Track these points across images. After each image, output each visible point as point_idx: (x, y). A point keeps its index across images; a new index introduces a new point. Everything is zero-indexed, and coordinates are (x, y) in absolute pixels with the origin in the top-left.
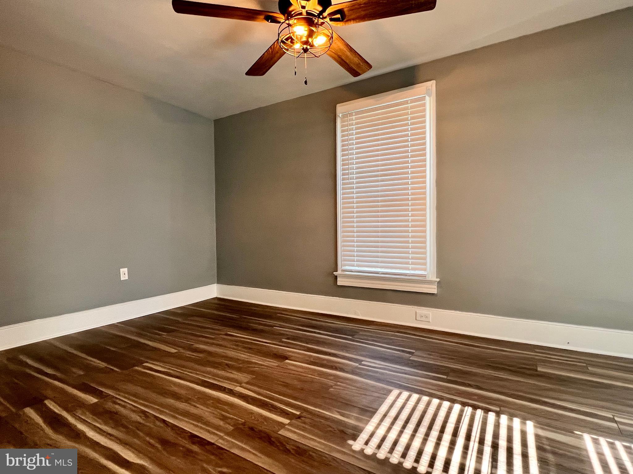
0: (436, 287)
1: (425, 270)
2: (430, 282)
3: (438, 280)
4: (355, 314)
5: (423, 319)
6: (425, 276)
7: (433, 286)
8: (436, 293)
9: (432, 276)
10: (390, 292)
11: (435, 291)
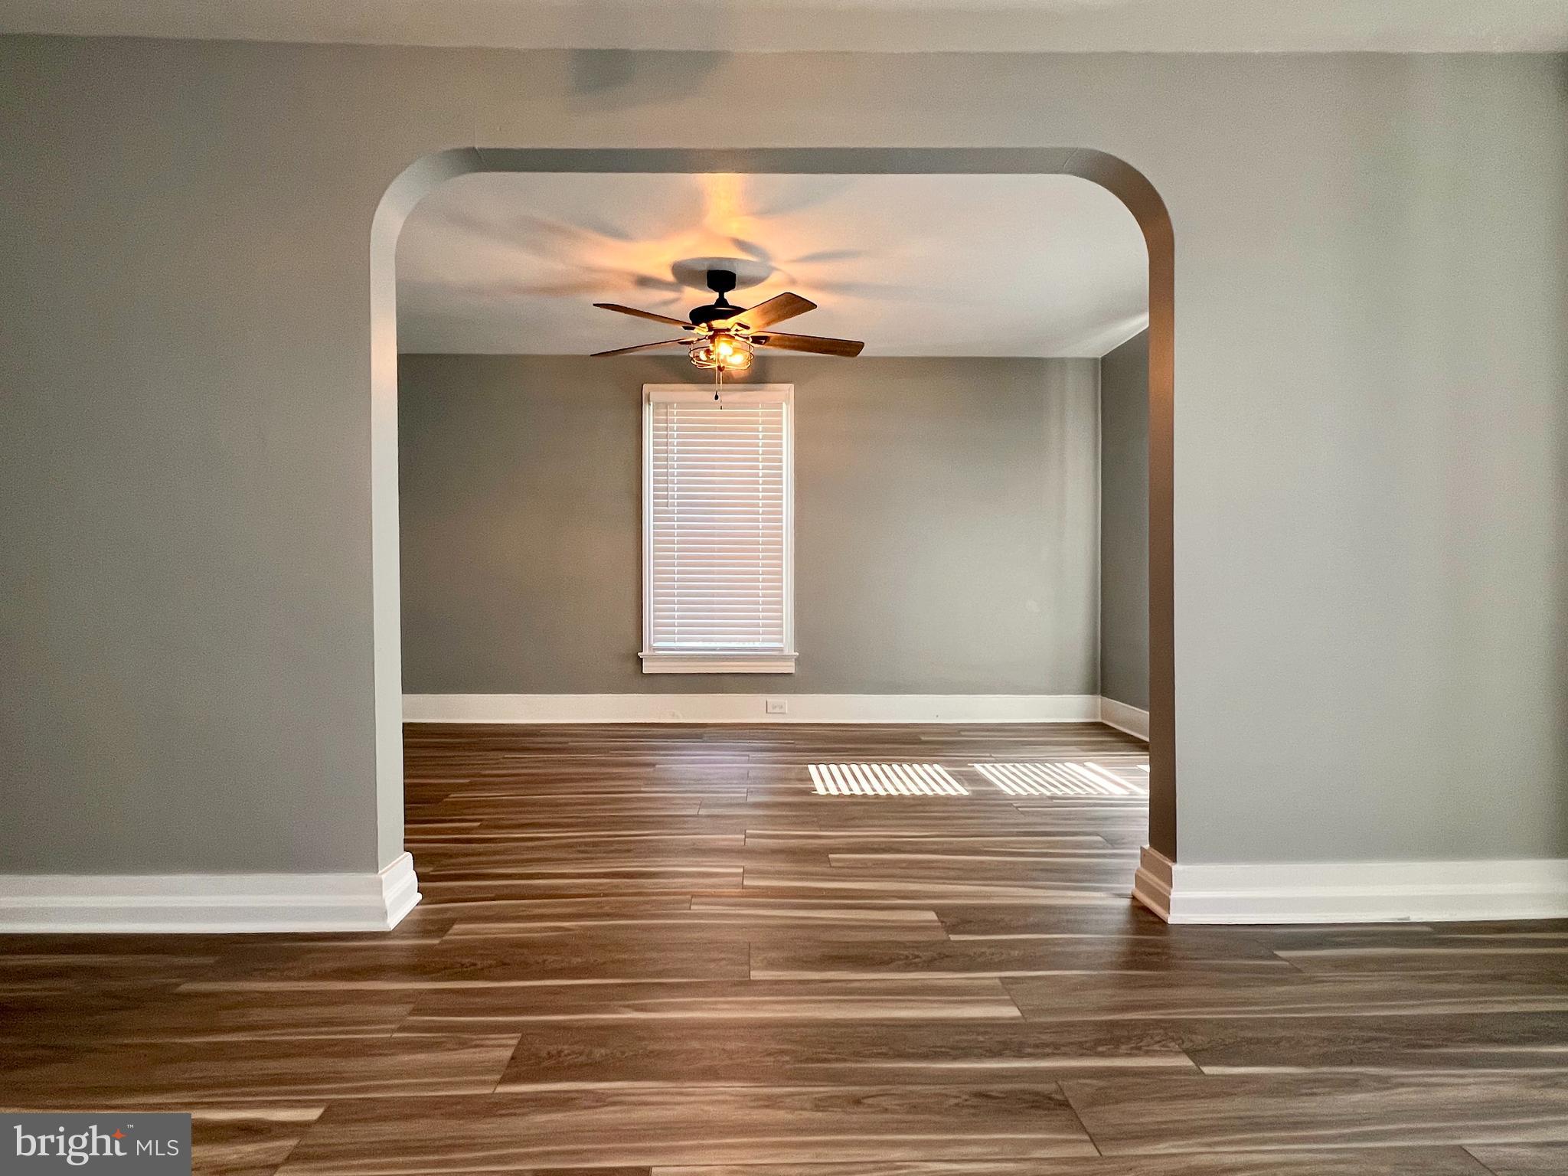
0: (794, 664)
1: (781, 641)
2: (784, 658)
3: (797, 654)
4: (673, 715)
5: (777, 710)
6: (781, 650)
7: (789, 664)
8: (793, 672)
9: (790, 650)
10: (729, 676)
11: (792, 670)
